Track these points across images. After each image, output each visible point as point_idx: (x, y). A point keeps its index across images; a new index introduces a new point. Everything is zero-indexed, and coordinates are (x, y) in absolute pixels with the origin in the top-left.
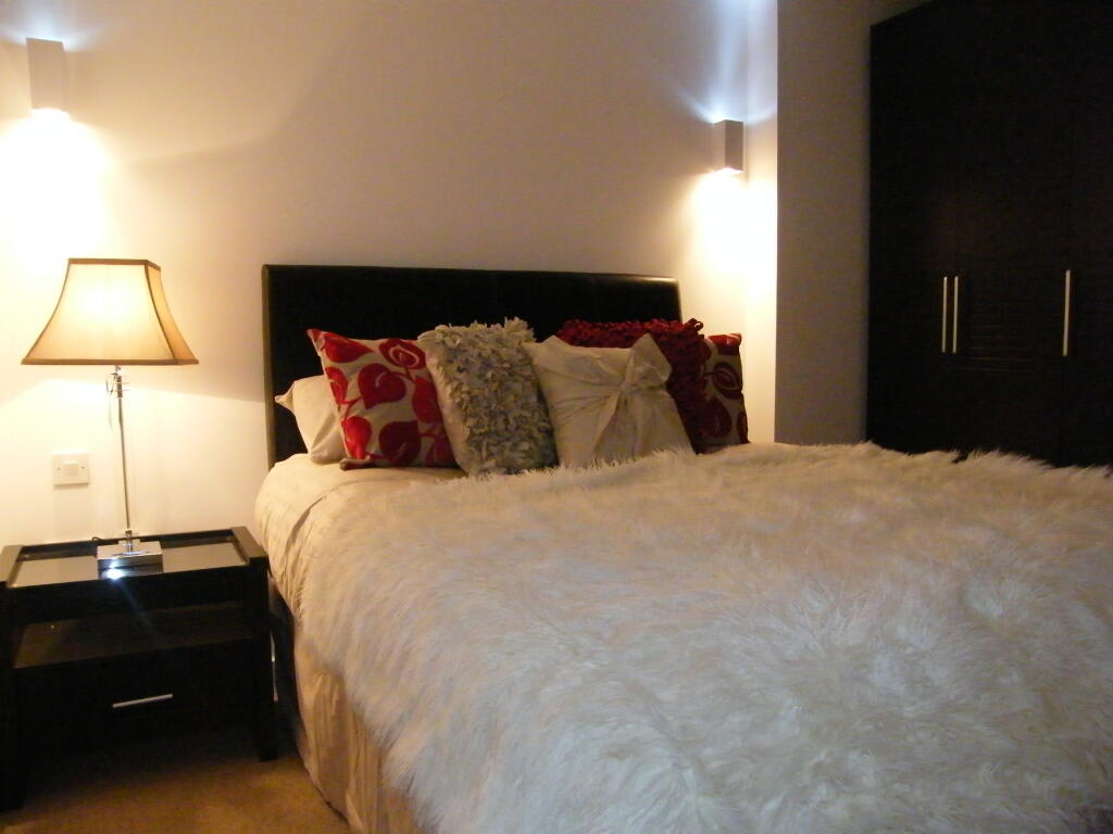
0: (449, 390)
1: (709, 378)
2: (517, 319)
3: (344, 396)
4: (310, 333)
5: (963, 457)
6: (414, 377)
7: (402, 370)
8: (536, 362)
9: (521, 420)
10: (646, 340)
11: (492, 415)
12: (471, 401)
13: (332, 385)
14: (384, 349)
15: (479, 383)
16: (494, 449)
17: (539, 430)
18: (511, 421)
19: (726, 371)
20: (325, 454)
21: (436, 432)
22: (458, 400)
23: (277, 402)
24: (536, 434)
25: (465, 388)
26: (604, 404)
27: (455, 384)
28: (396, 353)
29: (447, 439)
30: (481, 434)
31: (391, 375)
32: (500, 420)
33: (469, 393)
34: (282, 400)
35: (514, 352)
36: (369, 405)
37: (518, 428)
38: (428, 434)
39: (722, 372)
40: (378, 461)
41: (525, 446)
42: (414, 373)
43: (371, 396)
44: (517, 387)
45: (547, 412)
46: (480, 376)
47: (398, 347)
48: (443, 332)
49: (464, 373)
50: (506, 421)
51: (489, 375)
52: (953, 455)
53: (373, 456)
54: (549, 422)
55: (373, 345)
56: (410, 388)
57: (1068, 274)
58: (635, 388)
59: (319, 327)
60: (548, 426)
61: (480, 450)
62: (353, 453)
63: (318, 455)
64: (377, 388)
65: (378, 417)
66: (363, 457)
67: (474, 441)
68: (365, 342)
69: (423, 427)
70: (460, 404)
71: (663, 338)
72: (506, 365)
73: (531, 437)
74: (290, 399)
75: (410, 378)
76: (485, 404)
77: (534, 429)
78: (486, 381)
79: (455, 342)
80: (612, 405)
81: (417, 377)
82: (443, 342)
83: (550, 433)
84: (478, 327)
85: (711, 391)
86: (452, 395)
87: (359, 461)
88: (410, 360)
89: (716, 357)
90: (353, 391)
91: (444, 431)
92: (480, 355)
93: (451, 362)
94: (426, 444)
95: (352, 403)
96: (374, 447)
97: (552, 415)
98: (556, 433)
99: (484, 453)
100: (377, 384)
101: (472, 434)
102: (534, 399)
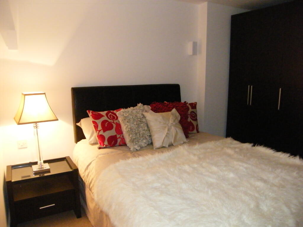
1: (189, 116)
2: (140, 103)
3: (97, 129)
4: (87, 111)
5: (254, 146)
6: (115, 123)
7: (112, 121)
8: (147, 118)
9: (143, 134)
10: (174, 110)
11: (136, 134)
12: (131, 130)
13: (94, 125)
14: (107, 114)
15: (132, 125)
16: (137, 142)
17: (147, 135)
18: (141, 134)
19: (193, 113)
20: (92, 143)
21: (121, 137)
22: (127, 130)
23: (77, 125)
24: (147, 137)
25: (129, 127)
26: (165, 129)
27: (127, 126)
28: (110, 115)
29: (124, 138)
30: (133, 139)
31: (109, 123)
32: (138, 134)
33: (130, 128)
34: (78, 124)
35: (141, 115)
36: (104, 131)
37: (142, 136)
38: (119, 138)
39: (192, 114)
40: (107, 146)
41: (145, 141)
42: (115, 121)
43: (105, 129)
44: (142, 125)
45: (149, 131)
46: (133, 123)
47: (110, 114)
48: (123, 112)
49: (129, 123)
50: (140, 134)
51: (135, 123)
52: (252, 144)
53: (106, 145)
54: (150, 133)
55: (104, 113)
56: (114, 126)
57: (280, 89)
58: (172, 125)
59: (89, 110)
60: (150, 134)
61: (133, 143)
62: (100, 144)
63: (90, 143)
65: (107, 134)
66: (103, 146)
67: (132, 141)
68: (101, 113)
69: (118, 136)
70: (128, 131)
71: (178, 108)
72: (139, 120)
74: (81, 124)
75: (114, 123)
76: (134, 131)
77: (146, 136)
78: (135, 125)
79: (126, 115)
80: (167, 130)
81: (116, 123)
82: (123, 115)
83: (150, 136)
84: (132, 108)
85: (189, 119)
86: (126, 129)
87: (102, 146)
88: (114, 118)
89: (191, 110)
90: (100, 128)
91: (123, 136)
92: (133, 117)
93: (125, 120)
94: (119, 140)
95: (100, 131)
96: (106, 143)
98: (152, 136)
99: (134, 144)
100: (106, 126)
101: (131, 139)
102: (146, 128)
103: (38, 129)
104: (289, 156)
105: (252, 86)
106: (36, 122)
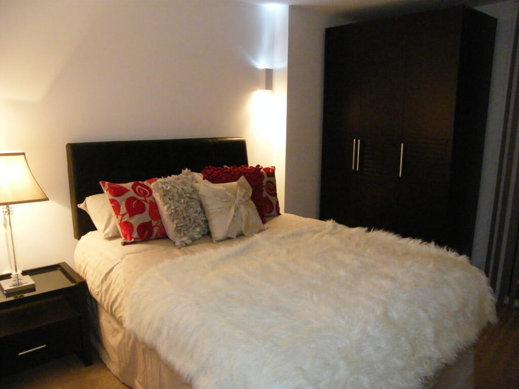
0: (166, 208)
1: (264, 188)
2: (187, 169)
3: (119, 212)
4: (101, 183)
5: (369, 230)
6: (148, 201)
7: (142, 198)
8: (200, 192)
9: (195, 218)
10: (242, 178)
11: (184, 218)
12: (176, 213)
13: (113, 206)
14: (134, 187)
15: (178, 204)
16: (186, 232)
17: (202, 221)
18: (192, 219)
19: (271, 185)
20: (110, 235)
21: (159, 224)
22: (170, 213)
23: (79, 207)
24: (201, 223)
25: (173, 207)
26: (230, 209)
27: (168, 205)
28: (139, 189)
29: (163, 226)
30: (180, 226)
31: (139, 201)
32: (187, 219)
33: (174, 209)
34: (81, 206)
35: (189, 187)
36: (131, 216)
37: (194, 222)
38: (156, 226)
39: (269, 185)
40: (137, 240)
41: (198, 229)
42: (148, 199)
43: (132, 212)
44: (193, 203)
45: (204, 212)
46: (178, 201)
47: (139, 187)
48: (161, 182)
49: (172, 201)
50: (190, 219)
51: (182, 201)
52: (366, 229)
53: (135, 239)
54: (206, 217)
55: (128, 185)
56: (147, 206)
57: (402, 145)
58: (240, 202)
59: (104, 180)
60: (205, 219)
61: (180, 233)
62: (125, 237)
63: (107, 237)
64: (134, 208)
65: (136, 221)
66: (131, 239)
67: (178, 230)
68: (124, 185)
69: (154, 223)
70: (171, 215)
71: (247, 175)
72: (188, 195)
73: (199, 225)
74: (86, 206)
75: (146, 201)
76: (180, 213)
77: (200, 221)
78: (181, 203)
79: (167, 187)
80: (233, 210)
81: (150, 201)
82: (162, 188)
83: (206, 222)
84: (174, 176)
85: (265, 194)
86: (167, 210)
87: (128, 241)
88: (145, 193)
89: (266, 179)
90: (123, 209)
91: (162, 223)
92: (178, 192)
93: (165, 195)
94: (156, 230)
95: (123, 215)
96: (135, 235)
97: (207, 214)
98: (209, 222)
99: (182, 234)
100: (134, 206)
101: (177, 227)
102: (199, 209)
103: (11, 216)
104: (421, 243)
105: (359, 141)
106: (7, 204)
